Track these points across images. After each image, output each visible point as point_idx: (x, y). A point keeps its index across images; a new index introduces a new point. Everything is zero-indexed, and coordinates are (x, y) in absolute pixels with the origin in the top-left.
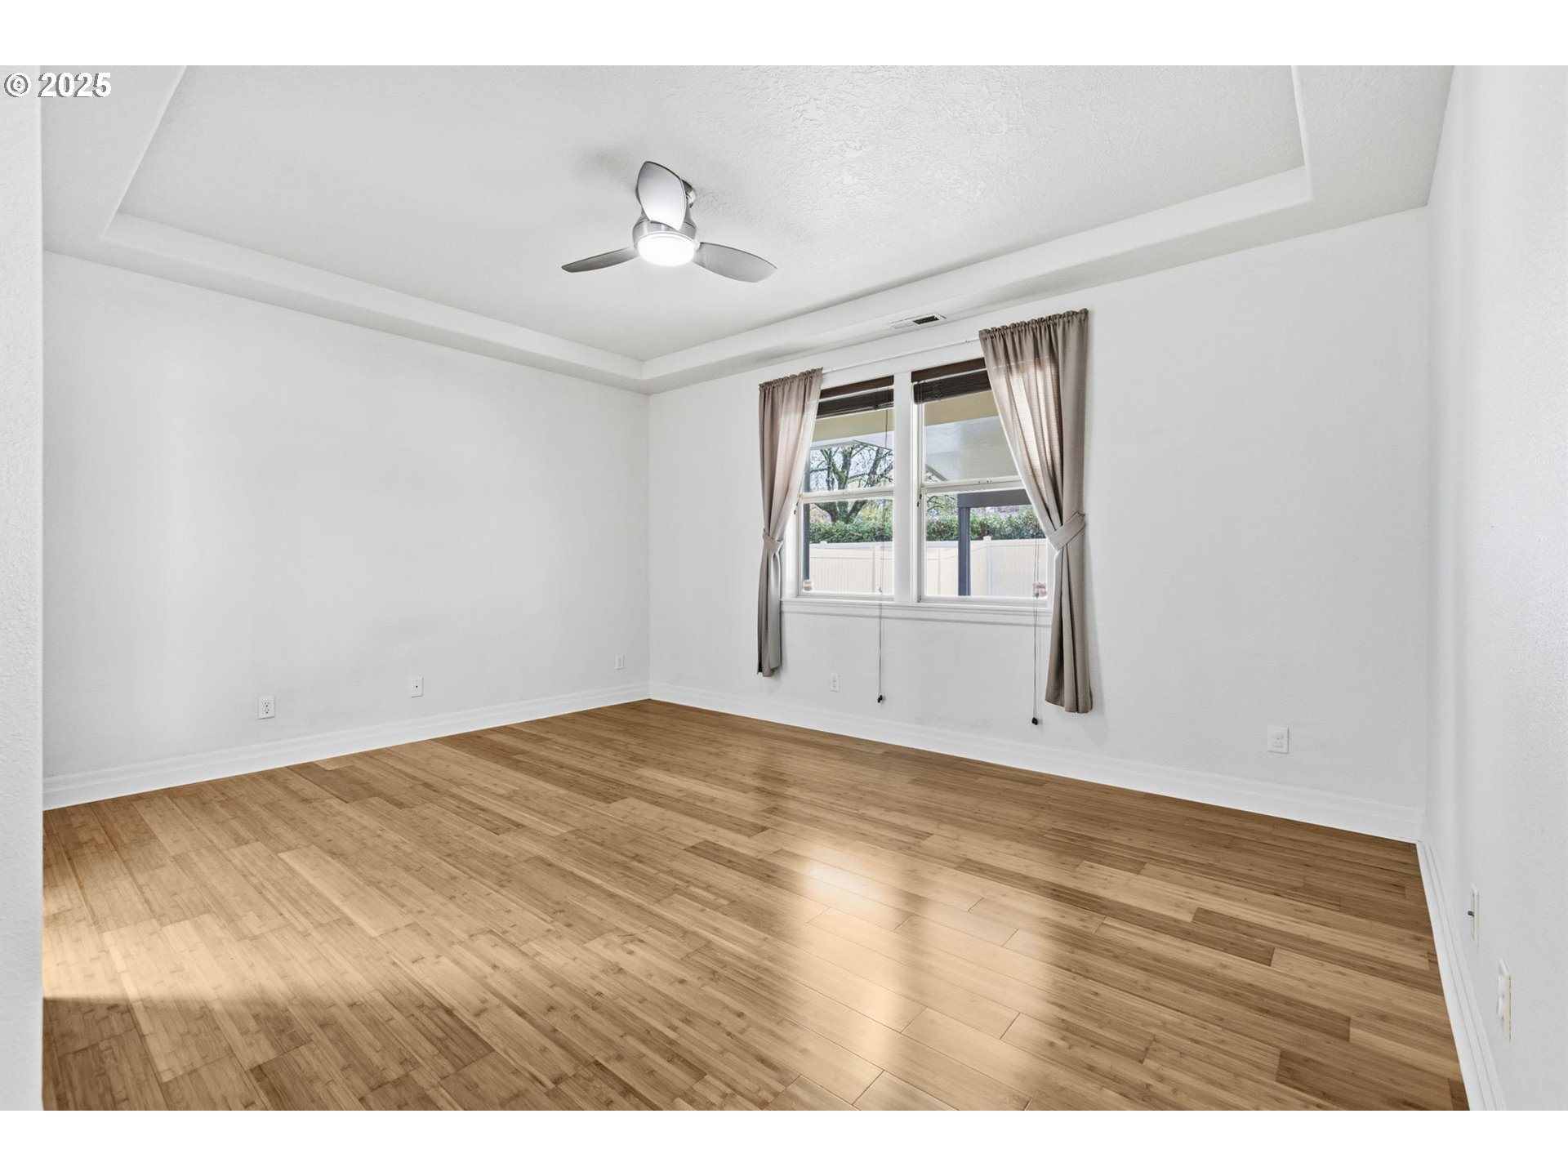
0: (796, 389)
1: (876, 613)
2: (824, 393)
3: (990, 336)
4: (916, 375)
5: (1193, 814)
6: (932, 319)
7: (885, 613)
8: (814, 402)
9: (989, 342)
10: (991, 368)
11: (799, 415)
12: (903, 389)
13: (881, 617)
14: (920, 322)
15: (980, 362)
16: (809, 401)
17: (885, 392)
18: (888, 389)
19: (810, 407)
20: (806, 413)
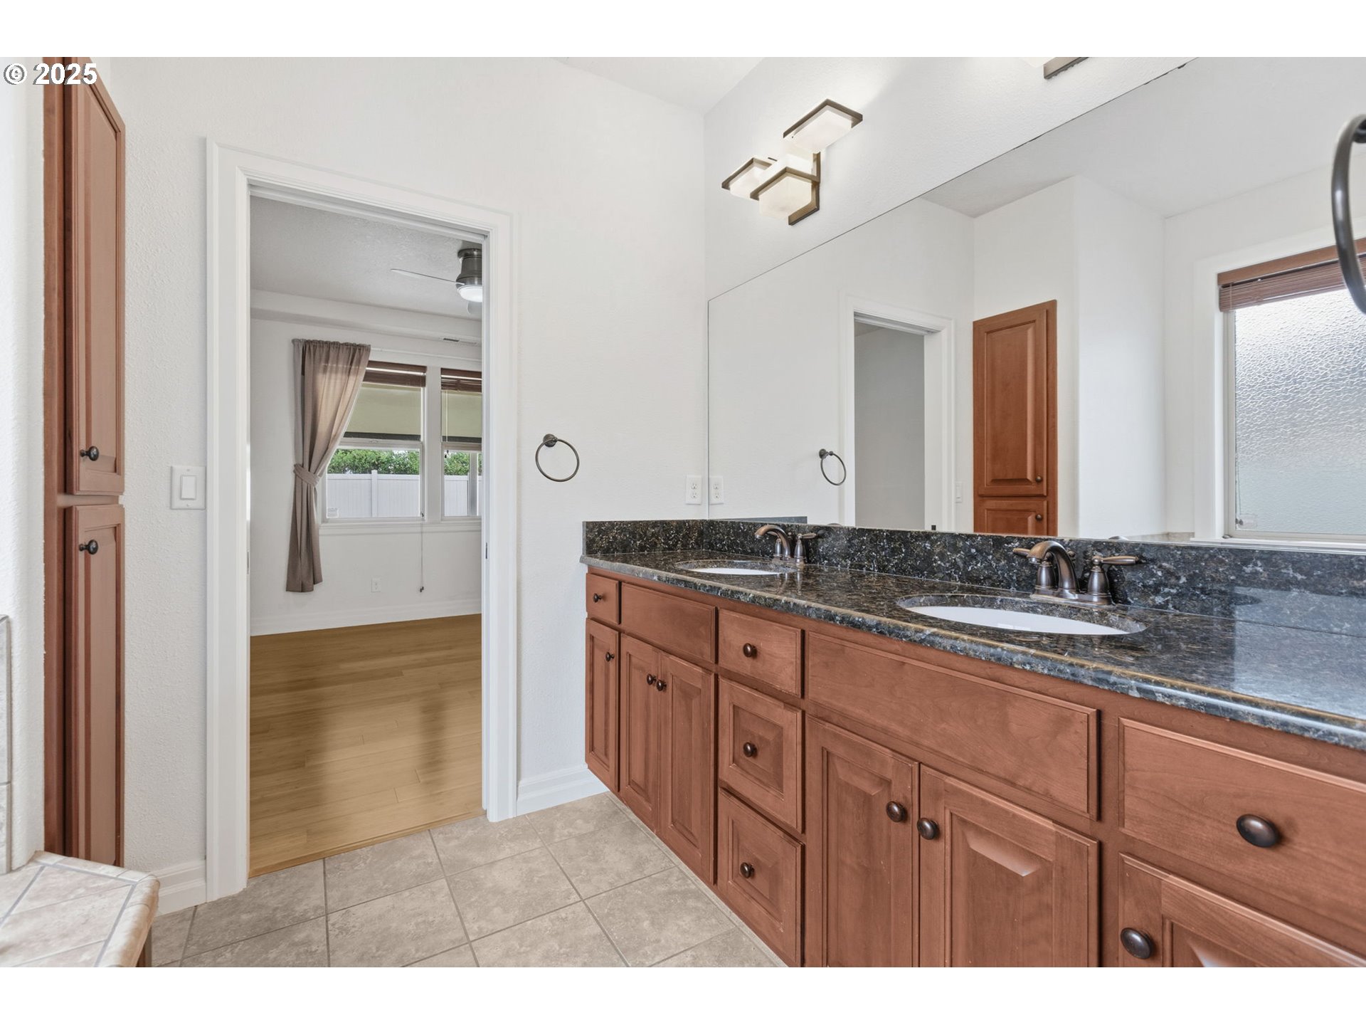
0: (344, 355)
1: (419, 529)
2: (372, 363)
4: (444, 371)
6: (457, 341)
8: (364, 368)
11: (347, 375)
12: (434, 378)
14: (445, 339)
16: (356, 366)
17: (419, 377)
18: (422, 374)
19: (357, 373)
20: (352, 378)
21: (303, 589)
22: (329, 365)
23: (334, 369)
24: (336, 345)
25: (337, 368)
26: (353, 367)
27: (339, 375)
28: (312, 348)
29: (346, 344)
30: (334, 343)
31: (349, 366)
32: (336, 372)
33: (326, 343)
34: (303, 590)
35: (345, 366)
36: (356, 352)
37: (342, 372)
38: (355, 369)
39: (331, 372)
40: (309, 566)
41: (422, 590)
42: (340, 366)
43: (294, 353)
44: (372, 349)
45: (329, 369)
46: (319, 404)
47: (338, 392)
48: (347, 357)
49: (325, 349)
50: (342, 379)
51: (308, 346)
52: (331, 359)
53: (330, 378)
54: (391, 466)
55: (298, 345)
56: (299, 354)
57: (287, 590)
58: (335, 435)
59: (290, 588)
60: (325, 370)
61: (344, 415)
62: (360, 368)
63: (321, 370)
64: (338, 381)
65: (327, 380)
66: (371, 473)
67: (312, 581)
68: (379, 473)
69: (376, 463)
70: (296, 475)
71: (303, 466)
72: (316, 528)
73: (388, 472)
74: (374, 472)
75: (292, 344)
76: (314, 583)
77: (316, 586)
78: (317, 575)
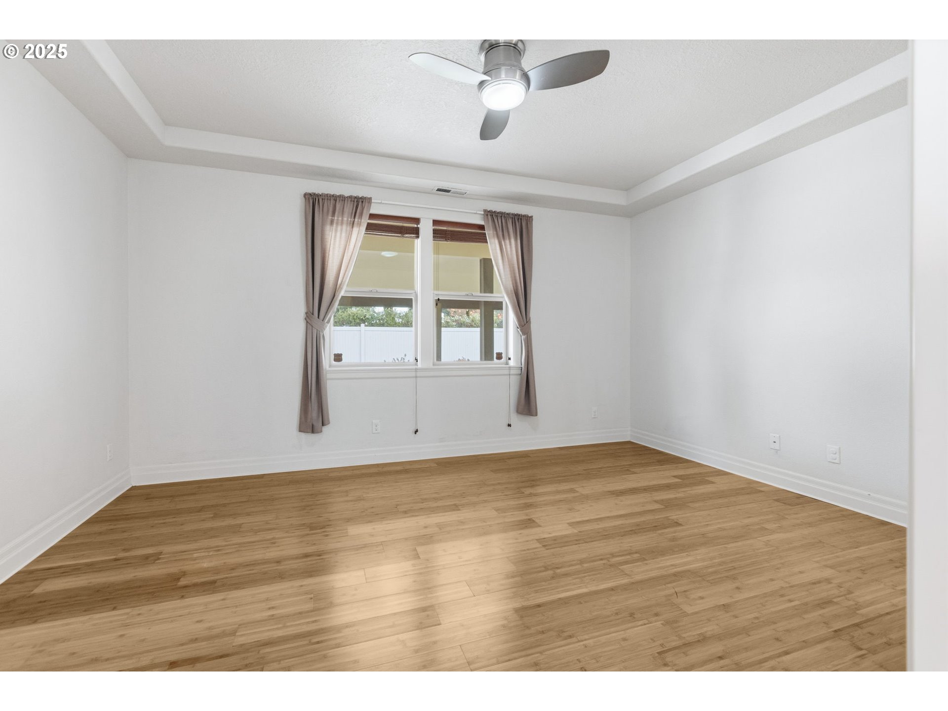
0: (349, 207)
1: (413, 374)
2: (372, 216)
3: (490, 214)
4: (435, 222)
5: (591, 449)
6: (448, 191)
7: (419, 374)
8: (365, 221)
9: (489, 217)
10: (489, 233)
11: (351, 227)
12: (426, 229)
13: (416, 377)
14: (439, 190)
15: (482, 227)
16: (359, 219)
17: (414, 228)
18: (416, 226)
19: (359, 224)
20: (356, 230)
21: (313, 430)
22: (336, 218)
23: (340, 221)
24: (342, 198)
25: (342, 220)
26: (356, 220)
27: (344, 227)
28: (321, 200)
29: (350, 197)
30: (340, 196)
31: (352, 220)
32: (342, 223)
33: (333, 196)
34: (313, 432)
35: (349, 220)
36: (359, 203)
37: (347, 223)
38: (358, 221)
39: (337, 224)
40: (319, 411)
41: (416, 431)
42: (345, 219)
43: (306, 206)
44: (373, 201)
45: (335, 221)
46: (327, 255)
47: (343, 242)
48: (351, 209)
49: (332, 201)
50: (346, 230)
51: (317, 200)
52: (336, 213)
53: (336, 231)
54: (373, 321)
55: (309, 198)
56: (310, 206)
57: (300, 431)
58: (341, 284)
59: (302, 429)
60: (332, 222)
61: (349, 263)
62: (363, 221)
63: (329, 221)
64: (344, 234)
65: (333, 234)
66: (360, 326)
67: (321, 424)
68: (366, 326)
69: (364, 318)
70: (307, 322)
71: (313, 314)
72: (324, 372)
73: (372, 325)
74: (362, 325)
75: (304, 199)
76: (323, 425)
77: (325, 429)
78: (325, 418)
